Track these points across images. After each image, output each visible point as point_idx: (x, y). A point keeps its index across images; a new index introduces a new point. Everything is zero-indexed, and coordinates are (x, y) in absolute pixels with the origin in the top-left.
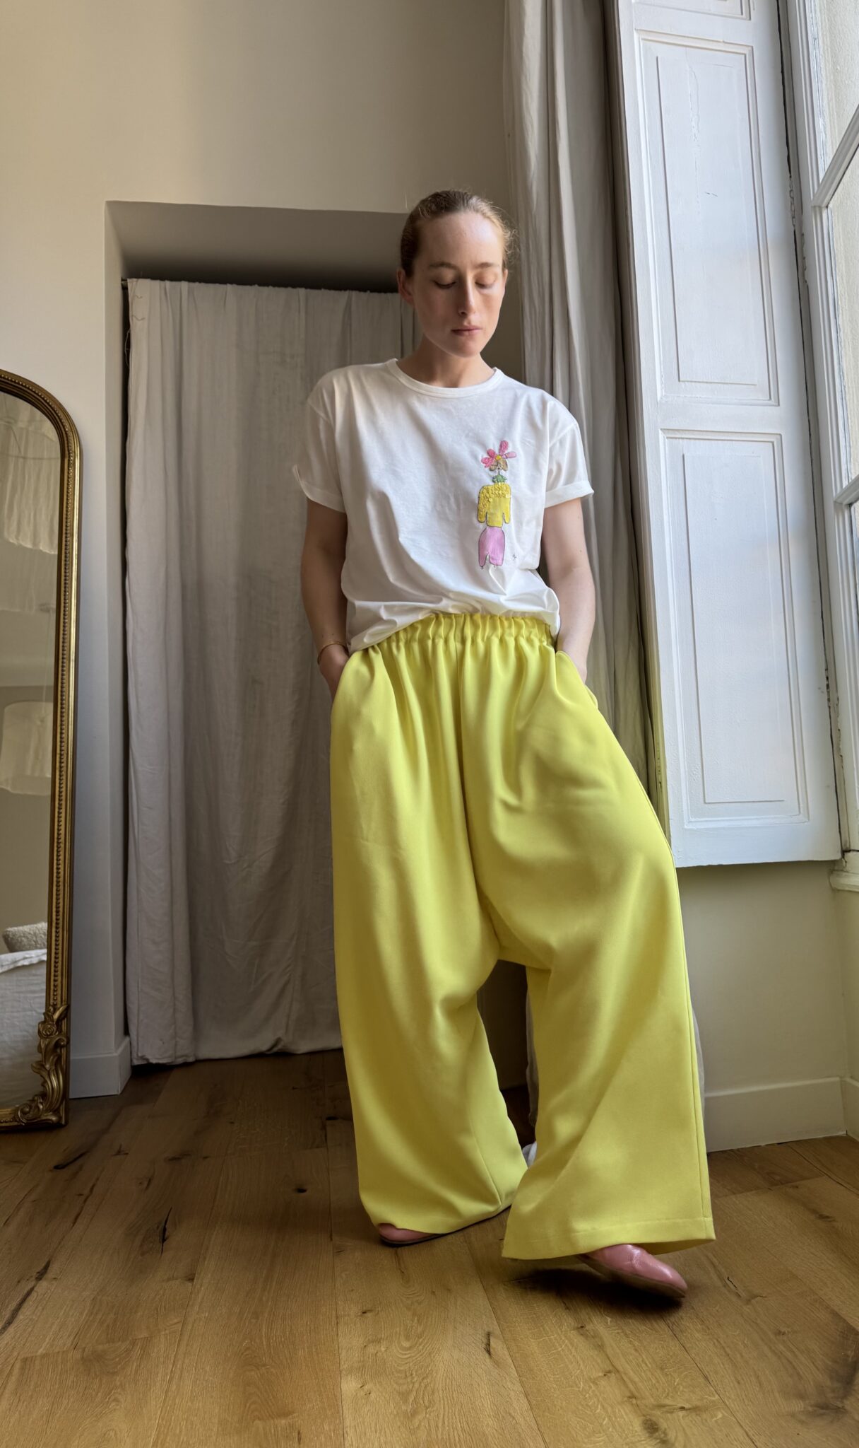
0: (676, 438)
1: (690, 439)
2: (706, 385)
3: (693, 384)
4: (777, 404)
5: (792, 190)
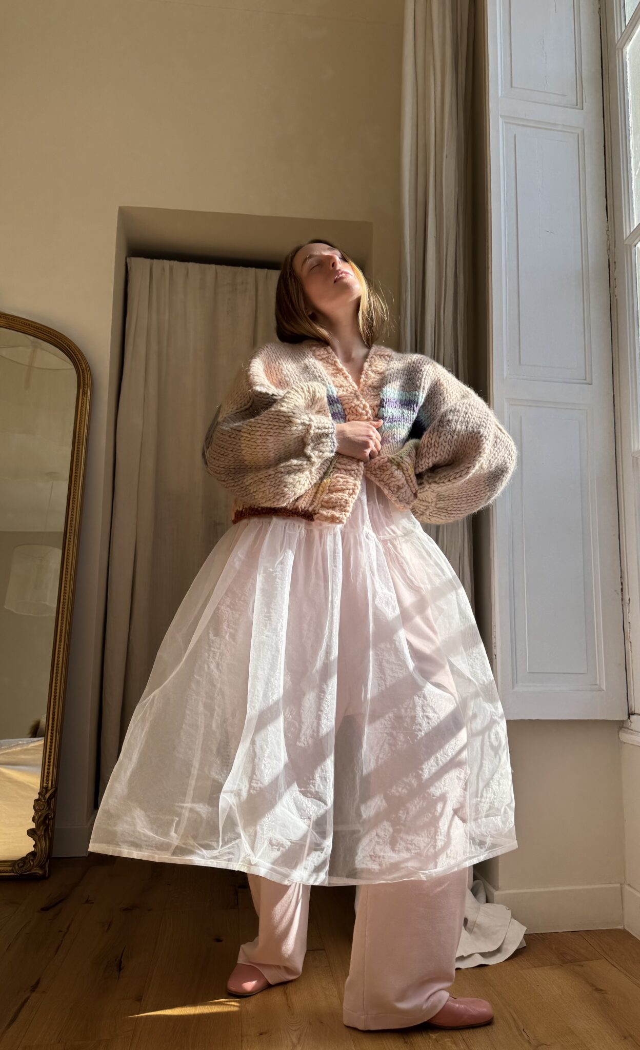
0: (516, 405)
1: (526, 405)
2: (539, 368)
3: (530, 367)
4: (590, 383)
5: (608, 230)
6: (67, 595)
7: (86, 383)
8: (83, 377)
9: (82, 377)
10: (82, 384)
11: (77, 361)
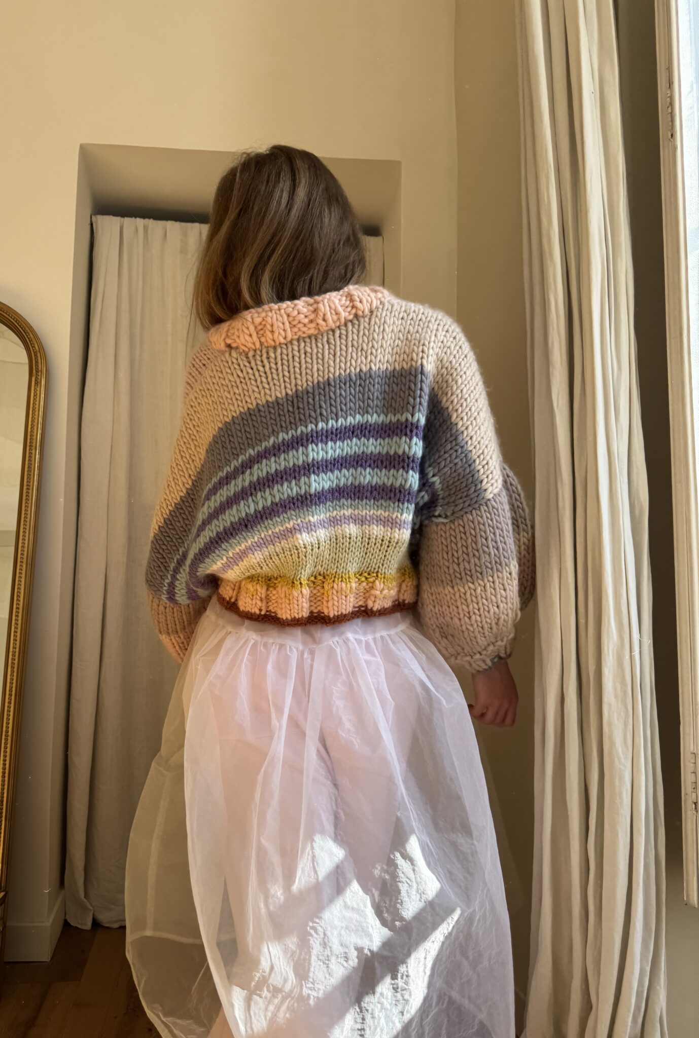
7: (40, 369)
9: (34, 362)
10: (34, 371)
11: (28, 342)
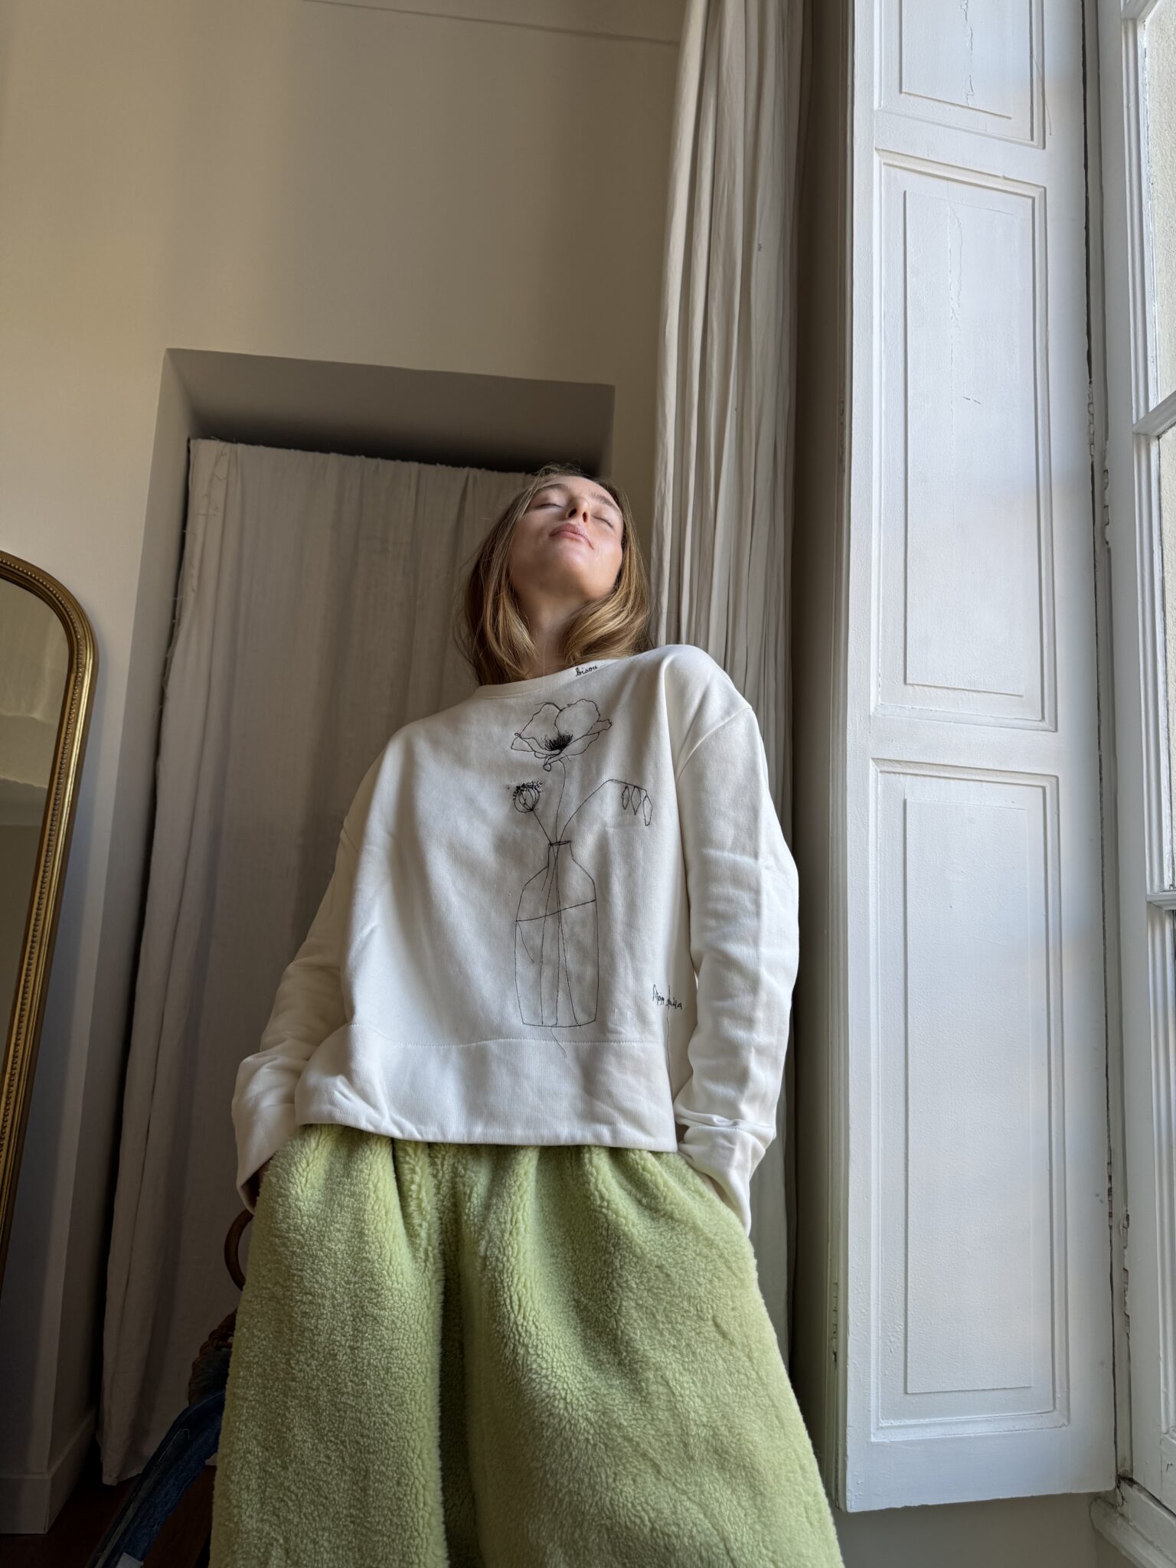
0: (895, 773)
1: (916, 775)
2: (945, 691)
3: (926, 689)
4: (1054, 730)
5: (1092, 403)
6: (19, 1060)
7: (84, 663)
8: (78, 650)
9: (76, 652)
10: (75, 666)
11: (70, 624)
